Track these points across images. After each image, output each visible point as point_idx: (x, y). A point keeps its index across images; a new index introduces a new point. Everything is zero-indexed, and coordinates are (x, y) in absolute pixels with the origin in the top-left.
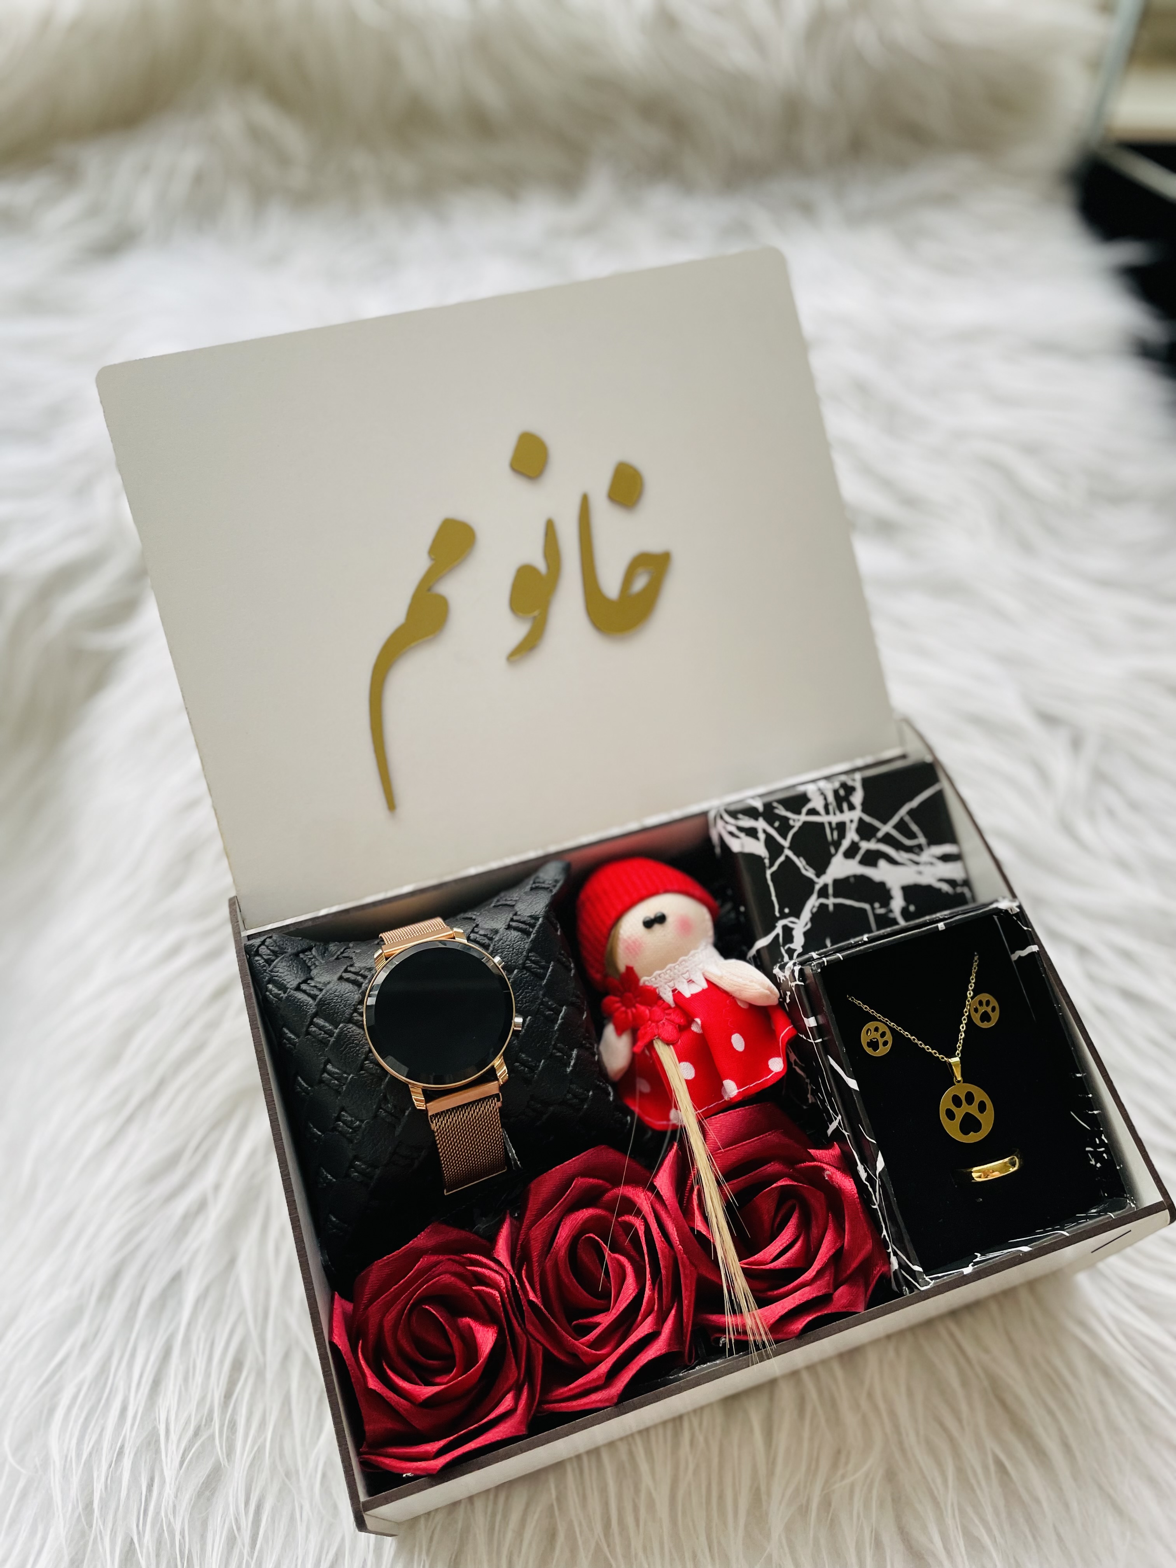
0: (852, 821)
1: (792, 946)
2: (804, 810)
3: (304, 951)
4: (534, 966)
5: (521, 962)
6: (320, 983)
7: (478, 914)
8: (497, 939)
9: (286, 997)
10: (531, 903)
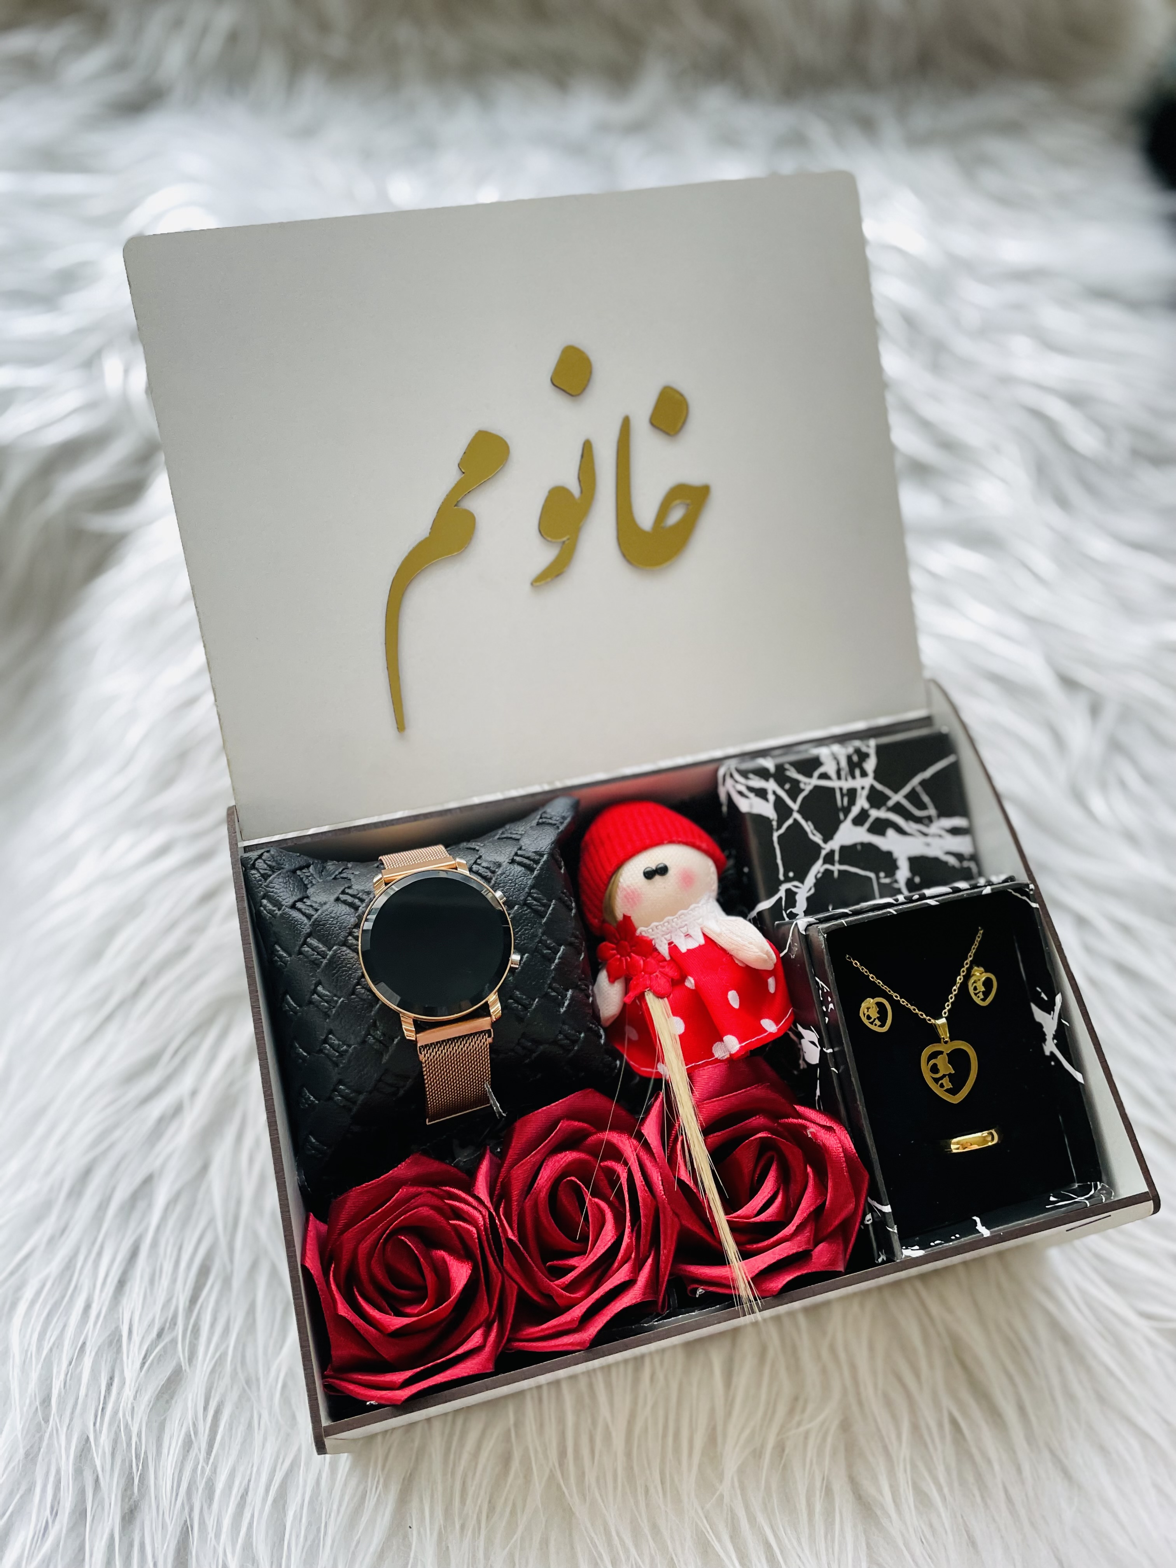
0: (863, 788)
1: (794, 910)
2: (816, 774)
3: (301, 868)
4: (535, 903)
5: (522, 898)
6: (316, 902)
7: (482, 845)
8: (499, 872)
9: (281, 914)
10: (536, 839)
